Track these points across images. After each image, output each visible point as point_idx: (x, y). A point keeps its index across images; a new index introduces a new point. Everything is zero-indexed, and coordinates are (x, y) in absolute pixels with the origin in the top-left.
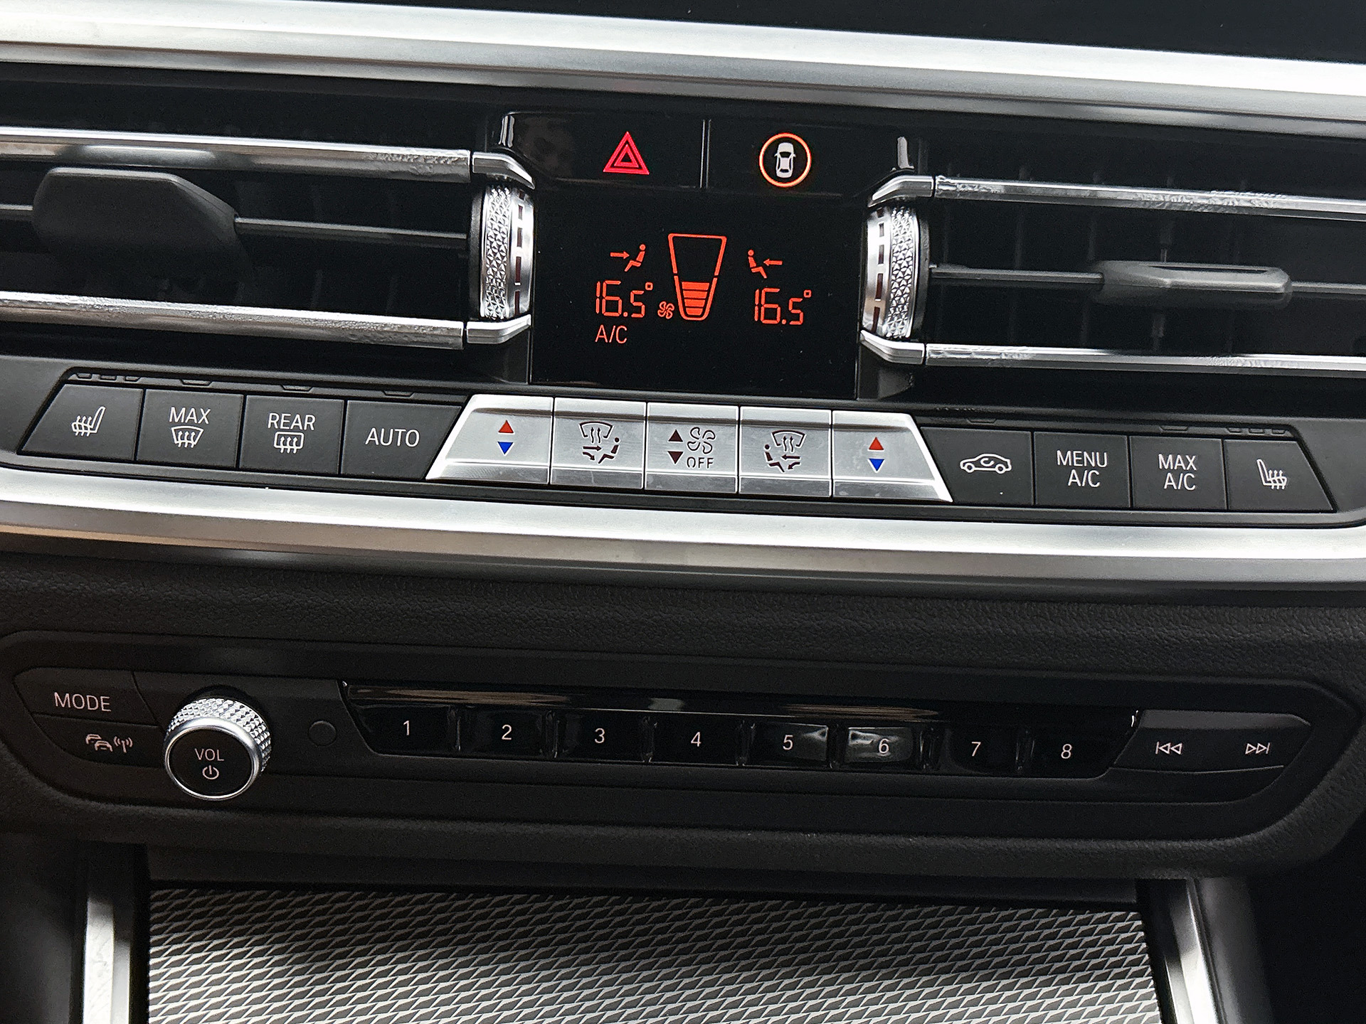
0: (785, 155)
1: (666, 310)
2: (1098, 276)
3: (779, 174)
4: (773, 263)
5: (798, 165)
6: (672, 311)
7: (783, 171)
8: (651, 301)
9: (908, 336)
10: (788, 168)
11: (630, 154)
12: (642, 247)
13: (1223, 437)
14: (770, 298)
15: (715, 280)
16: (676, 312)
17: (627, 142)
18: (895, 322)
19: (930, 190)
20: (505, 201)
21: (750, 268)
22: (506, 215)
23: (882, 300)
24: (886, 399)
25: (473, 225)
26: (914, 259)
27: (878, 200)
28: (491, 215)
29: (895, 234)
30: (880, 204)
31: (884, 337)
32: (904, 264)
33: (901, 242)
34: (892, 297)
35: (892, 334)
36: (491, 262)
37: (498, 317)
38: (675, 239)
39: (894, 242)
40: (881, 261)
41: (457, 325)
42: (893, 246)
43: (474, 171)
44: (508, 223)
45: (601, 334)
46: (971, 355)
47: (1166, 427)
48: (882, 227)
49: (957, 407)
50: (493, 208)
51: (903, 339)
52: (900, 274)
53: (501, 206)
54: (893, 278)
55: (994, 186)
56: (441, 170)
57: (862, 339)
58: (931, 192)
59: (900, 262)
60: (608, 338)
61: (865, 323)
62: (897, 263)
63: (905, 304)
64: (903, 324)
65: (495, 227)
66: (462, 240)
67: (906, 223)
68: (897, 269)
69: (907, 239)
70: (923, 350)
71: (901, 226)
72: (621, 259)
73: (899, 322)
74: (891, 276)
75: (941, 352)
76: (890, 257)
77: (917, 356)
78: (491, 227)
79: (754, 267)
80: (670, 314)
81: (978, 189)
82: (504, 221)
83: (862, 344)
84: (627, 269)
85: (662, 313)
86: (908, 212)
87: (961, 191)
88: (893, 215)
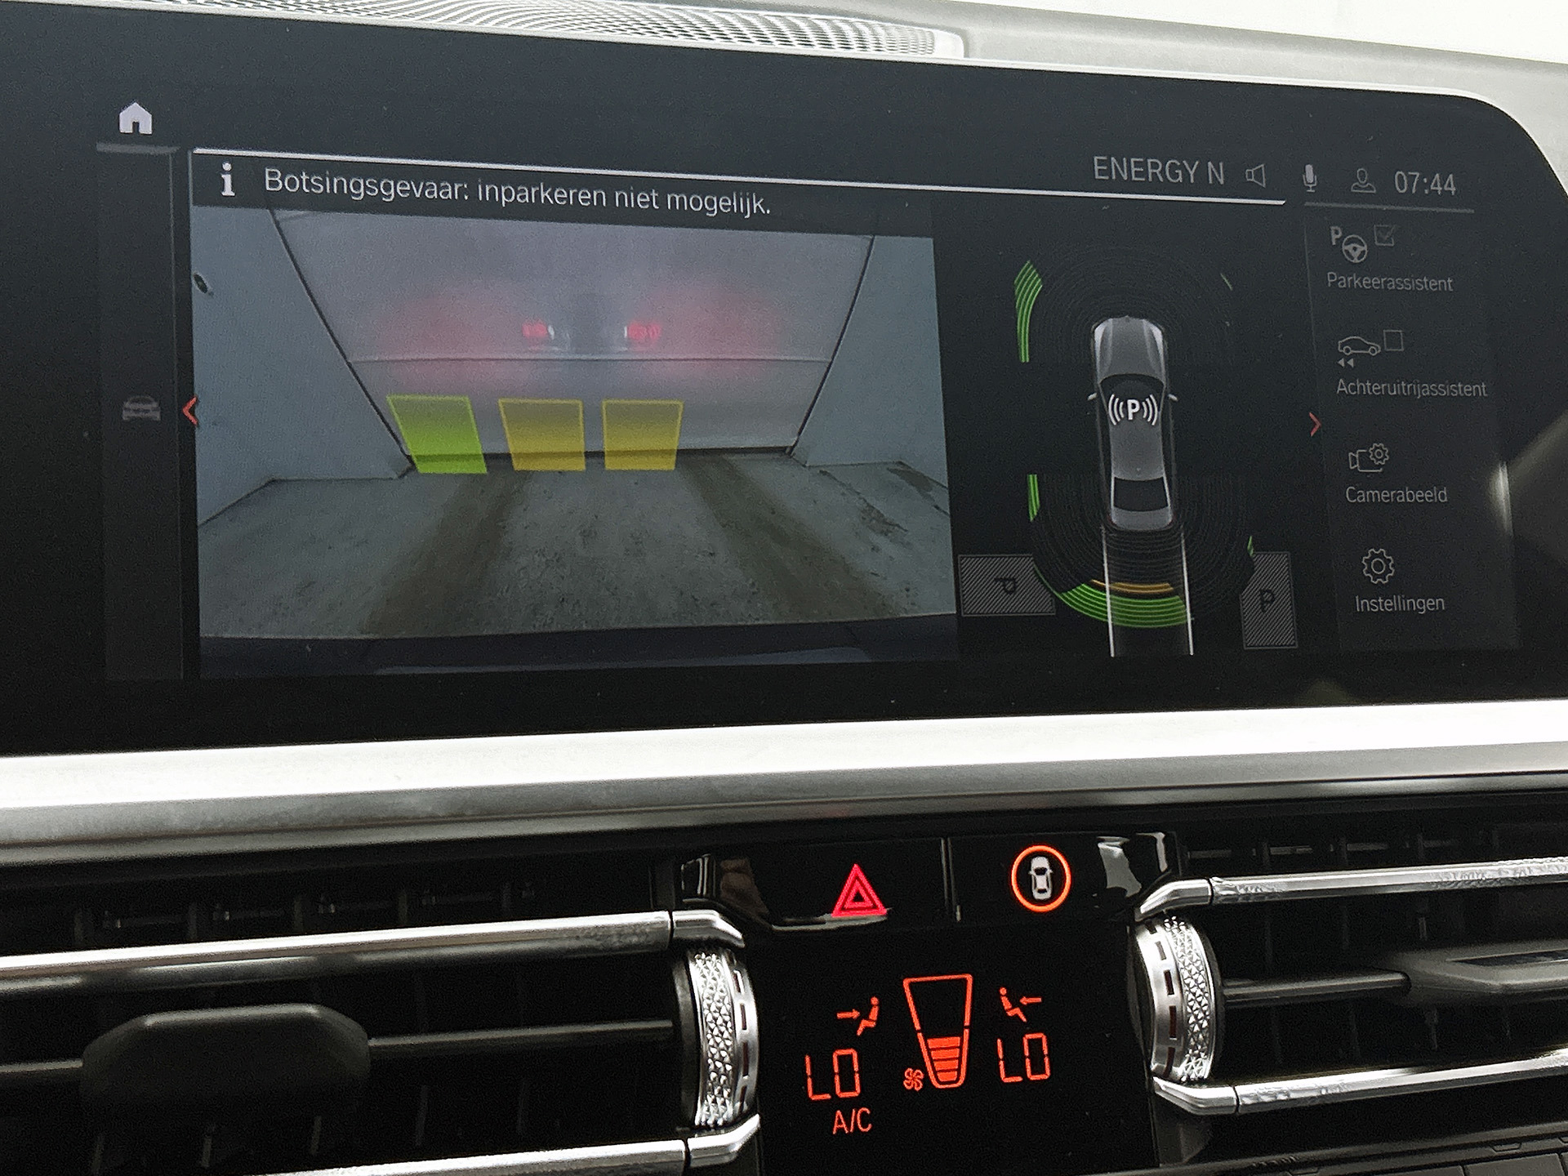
0: (1041, 871)
1: (913, 1080)
2: (1399, 977)
3: (1037, 896)
4: (1030, 1000)
5: (1057, 882)
6: (921, 1080)
7: (1041, 891)
9: (1206, 1077)
10: (1045, 887)
11: (862, 892)
12: (874, 1001)
13: (1559, 1151)
15: (967, 1031)
16: (926, 1080)
17: (857, 878)
18: (1192, 1064)
19: (1208, 896)
20: (718, 970)
21: (1005, 1011)
22: (724, 990)
23: (1179, 1039)
24: (1191, 1162)
25: (682, 1008)
26: (1207, 983)
27: (1147, 913)
28: (706, 993)
29: (1180, 955)
30: (1150, 918)
31: (1179, 1082)
32: (1199, 992)
33: (1190, 964)
34: (1190, 1034)
35: (1189, 1076)
36: (713, 1055)
37: (715, 1122)
38: (911, 985)
39: (1181, 966)
40: (1171, 991)
41: (676, 1145)
42: (1182, 971)
43: (674, 936)
44: (727, 1001)
45: (839, 1123)
46: (1288, 1096)
47: (1498, 1148)
48: (1159, 944)
49: (1274, 1159)
50: (705, 983)
51: (1201, 1082)
52: (1196, 1006)
53: (714, 979)
54: (1189, 1010)
55: (1275, 884)
56: (635, 940)
57: (1157, 1088)
58: (1209, 898)
59: (1193, 990)
60: (848, 1126)
61: (1153, 1067)
62: (1190, 992)
63: (1205, 1041)
64: (1201, 1064)
65: (713, 1008)
66: (666, 1029)
67: (1187, 940)
68: (1192, 1000)
69: (1194, 960)
70: (1234, 1095)
71: (1183, 945)
72: (851, 1020)
73: (1197, 1063)
74: (1186, 1009)
75: (1254, 1096)
76: (1180, 983)
77: (1229, 1105)
78: (709, 1009)
79: (1010, 1009)
80: (918, 1085)
81: (1260, 890)
82: (723, 998)
83: (1156, 1095)
84: (859, 1032)
85: (908, 1084)
86: (1182, 923)
87: (1243, 895)
88: (1167, 930)
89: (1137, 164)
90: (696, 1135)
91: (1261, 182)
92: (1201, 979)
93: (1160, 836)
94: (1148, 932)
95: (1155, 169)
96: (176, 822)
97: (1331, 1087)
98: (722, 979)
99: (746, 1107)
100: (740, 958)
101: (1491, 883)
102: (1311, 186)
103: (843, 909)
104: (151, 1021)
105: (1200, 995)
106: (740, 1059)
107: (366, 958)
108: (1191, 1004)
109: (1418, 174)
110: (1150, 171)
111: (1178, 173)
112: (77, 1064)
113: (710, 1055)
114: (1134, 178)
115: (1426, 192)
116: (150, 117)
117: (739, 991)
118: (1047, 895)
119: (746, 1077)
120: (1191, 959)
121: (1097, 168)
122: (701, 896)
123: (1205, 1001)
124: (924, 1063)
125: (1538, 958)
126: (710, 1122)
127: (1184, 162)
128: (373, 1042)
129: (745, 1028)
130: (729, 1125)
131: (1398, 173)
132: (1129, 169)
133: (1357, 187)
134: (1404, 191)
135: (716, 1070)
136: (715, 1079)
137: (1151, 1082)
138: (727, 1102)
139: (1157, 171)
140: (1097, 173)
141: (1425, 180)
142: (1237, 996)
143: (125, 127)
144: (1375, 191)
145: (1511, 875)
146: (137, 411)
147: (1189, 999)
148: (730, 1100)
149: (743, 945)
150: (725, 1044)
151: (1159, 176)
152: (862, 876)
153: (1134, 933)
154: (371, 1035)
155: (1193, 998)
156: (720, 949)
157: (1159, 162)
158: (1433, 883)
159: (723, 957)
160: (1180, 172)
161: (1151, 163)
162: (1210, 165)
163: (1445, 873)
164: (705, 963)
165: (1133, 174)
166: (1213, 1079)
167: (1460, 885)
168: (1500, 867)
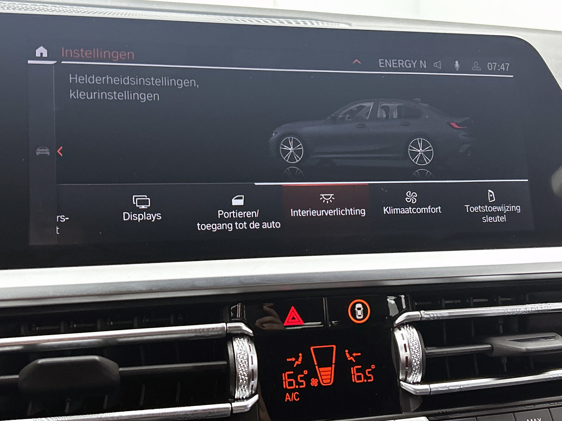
0: (359, 309)
1: (314, 382)
2: (489, 346)
3: (358, 317)
4: (356, 354)
5: (365, 313)
6: (317, 382)
7: (359, 316)
8: (307, 379)
9: (419, 381)
10: (361, 314)
11: (295, 316)
12: (300, 355)
13: (549, 408)
14: (358, 370)
15: (333, 365)
16: (319, 383)
17: (293, 312)
18: (414, 376)
19: (420, 317)
20: (243, 344)
21: (347, 358)
22: (245, 351)
23: (409, 368)
24: (414, 411)
25: (230, 357)
26: (419, 348)
27: (398, 324)
28: (239, 352)
29: (409, 338)
30: (399, 325)
31: (410, 383)
32: (416, 351)
33: (413, 341)
34: (413, 366)
35: (413, 381)
36: (241, 374)
37: (243, 398)
38: (314, 349)
39: (410, 342)
40: (406, 351)
41: (228, 405)
42: (410, 344)
43: (228, 332)
44: (246, 354)
45: (288, 398)
46: (449, 388)
47: (526, 407)
48: (402, 334)
49: (444, 410)
50: (239, 348)
51: (418, 383)
52: (415, 356)
53: (242, 347)
54: (413, 358)
55: (444, 313)
56: (213, 333)
57: (401, 385)
58: (420, 318)
59: (414, 351)
60: (291, 398)
61: (401, 378)
62: (413, 351)
63: (418, 369)
64: (418, 377)
65: (241, 357)
66: (225, 365)
67: (412, 333)
69: (414, 340)
70: (429, 388)
71: (410, 335)
72: (292, 361)
73: (416, 376)
74: (411, 357)
75: (436, 388)
76: (409, 349)
77: (427, 391)
78: (239, 358)
79: (349, 358)
80: (316, 384)
81: (438, 315)
82: (245, 354)
83: (401, 388)
84: (295, 366)
85: (313, 384)
86: (411, 327)
87: (432, 317)
88: (405, 329)
89: (395, 62)
90: (236, 402)
91: (439, 67)
92: (417, 347)
94: (398, 330)
95: (401, 63)
96: (51, 293)
97: (464, 385)
98: (245, 347)
99: (253, 392)
100: (251, 339)
101: (523, 313)
102: (457, 68)
103: (288, 322)
104: (40, 361)
105: (416, 352)
106: (251, 376)
108: (413, 355)
109: (496, 64)
110: (399, 64)
112: (17, 376)
113: (240, 374)
114: (393, 67)
115: (499, 70)
116: (46, 51)
117: (251, 351)
118: (362, 317)
119: (253, 381)
121: (380, 63)
122: (238, 318)
123: (418, 355)
124: (318, 377)
125: (540, 339)
126: (241, 397)
127: (412, 61)
128: (121, 369)
129: (252, 364)
130: (247, 398)
131: (489, 63)
132: (391, 63)
133: (474, 68)
134: (491, 69)
135: (242, 379)
136: (242, 382)
137: (400, 384)
138: (246, 390)
139: (402, 64)
140: (380, 65)
141: (499, 66)
142: (430, 353)
143: (38, 55)
144: (480, 70)
145: (530, 310)
146: (41, 152)
147: (412, 354)
148: (247, 389)
149: (252, 335)
150: (245, 370)
151: (403, 66)
152: (295, 311)
153: (393, 331)
154: (120, 367)
155: (414, 353)
156: (245, 337)
157: (402, 61)
158: (502, 313)
159: (245, 339)
160: (410, 64)
161: (400, 61)
162: (421, 61)
163: (506, 309)
164: (239, 341)
165: (393, 65)
166: (422, 382)
167: (512, 313)
168: (527, 307)
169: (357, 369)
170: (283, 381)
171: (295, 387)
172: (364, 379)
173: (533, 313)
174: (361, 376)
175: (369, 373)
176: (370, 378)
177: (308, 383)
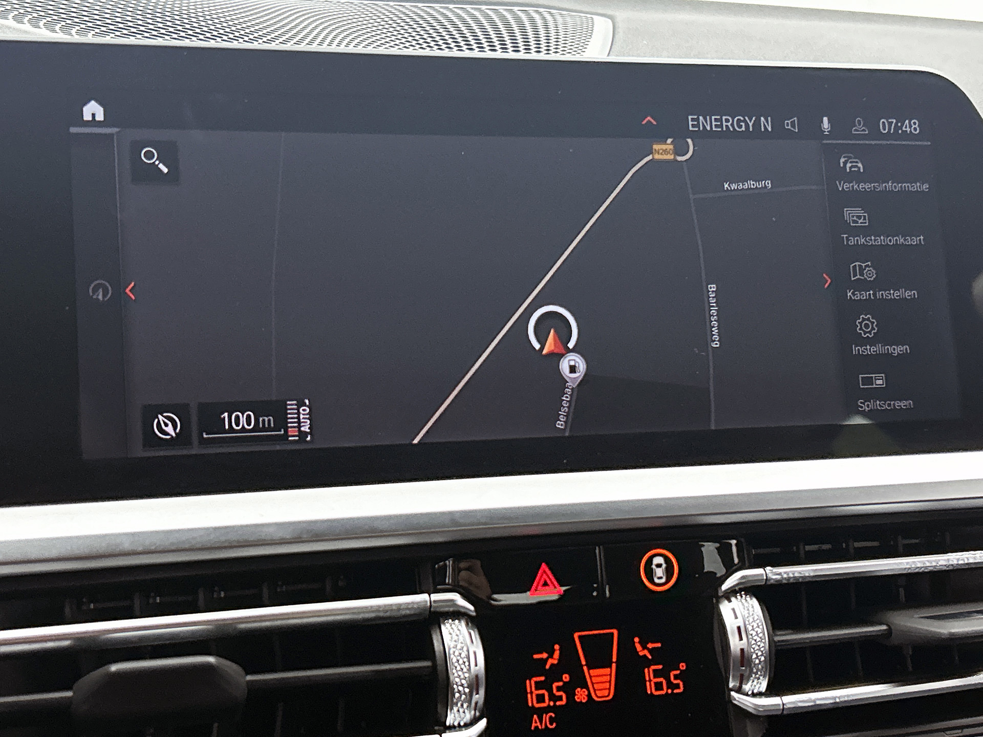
0: (659, 566)
1: (581, 695)
2: (884, 627)
4: (654, 645)
5: (669, 572)
6: (586, 696)
7: (659, 578)
8: (569, 688)
9: (764, 691)
10: (662, 575)
12: (557, 647)
14: (657, 673)
15: (614, 665)
16: (589, 695)
17: (545, 572)
18: (755, 683)
19: (763, 579)
20: (459, 630)
21: (638, 652)
22: (463, 642)
23: (746, 668)
25: (437, 654)
26: (764, 634)
27: (725, 590)
28: (452, 644)
29: (746, 616)
30: (727, 593)
31: (747, 695)
32: (758, 639)
33: (752, 622)
34: (753, 665)
35: (753, 691)
36: (457, 683)
37: (459, 724)
38: (580, 637)
39: (747, 623)
40: (741, 639)
42: (748, 626)
43: (432, 609)
44: (465, 649)
45: (536, 723)
46: (815, 702)
47: (948, 732)
48: (733, 610)
50: (452, 638)
51: (760, 694)
52: (757, 648)
53: (457, 635)
54: (752, 650)
55: (806, 571)
56: (408, 612)
57: (732, 698)
58: (764, 581)
59: (755, 638)
60: (541, 724)
61: (731, 685)
63: (762, 669)
64: (761, 684)
65: (456, 653)
66: (428, 667)
67: (751, 606)
68: (754, 644)
69: (755, 619)
70: (781, 703)
71: (748, 610)
72: (542, 659)
73: (758, 683)
74: (750, 649)
75: (794, 703)
76: (747, 634)
77: (778, 708)
78: (454, 654)
79: (641, 651)
80: (584, 698)
81: (796, 575)
82: (463, 648)
83: (732, 703)
84: (547, 667)
85: (578, 698)
86: (748, 596)
87: (785, 578)
88: (739, 600)
89: (716, 120)
90: (447, 731)
91: (795, 128)
92: (759, 631)
93: (734, 542)
94: (726, 602)
96: (127, 546)
97: (841, 697)
98: (462, 636)
99: (478, 714)
100: (472, 621)
101: (943, 568)
102: (826, 130)
103: (535, 591)
104: (114, 668)
105: (759, 641)
106: (474, 685)
107: (243, 626)
108: (753, 646)
109: (894, 121)
110: (724, 124)
111: (742, 125)
112: (69, 694)
113: (454, 682)
114: (714, 129)
116: (102, 109)
117: (472, 642)
118: (663, 580)
119: (478, 695)
120: (753, 618)
121: (690, 123)
122: (448, 584)
123: (762, 645)
124: (588, 685)
125: (971, 614)
126: (456, 724)
127: (747, 118)
128: (249, 678)
129: (476, 665)
130: (468, 725)
131: (882, 120)
132: (710, 124)
133: (856, 130)
134: (886, 132)
135: (459, 692)
136: (458, 697)
137: (730, 695)
138: (466, 711)
139: (729, 124)
140: (690, 126)
141: (899, 124)
142: (783, 641)
143: (87, 117)
144: (867, 132)
145: (955, 562)
147: (752, 643)
148: (468, 710)
149: (474, 614)
150: (464, 676)
151: (730, 127)
152: (547, 570)
153: (718, 602)
154: (247, 673)
155: (755, 643)
156: (461, 617)
157: (730, 118)
158: (905, 569)
159: (462, 621)
160: (743, 124)
161: (726, 119)
162: (762, 119)
163: (913, 562)
164: (451, 626)
165: (713, 126)
166: (768, 692)
167: (923, 569)
168: (949, 557)
169: (654, 671)
170: (527, 693)
171: (549, 704)
172: (668, 688)
173: (959, 567)
174: (661, 683)
175: (676, 677)
176: (677, 686)
177: (571, 696)
